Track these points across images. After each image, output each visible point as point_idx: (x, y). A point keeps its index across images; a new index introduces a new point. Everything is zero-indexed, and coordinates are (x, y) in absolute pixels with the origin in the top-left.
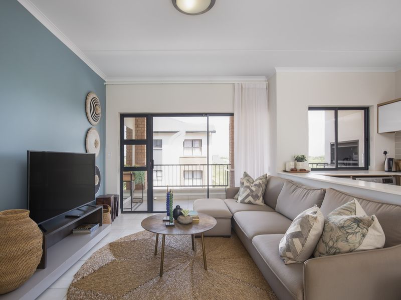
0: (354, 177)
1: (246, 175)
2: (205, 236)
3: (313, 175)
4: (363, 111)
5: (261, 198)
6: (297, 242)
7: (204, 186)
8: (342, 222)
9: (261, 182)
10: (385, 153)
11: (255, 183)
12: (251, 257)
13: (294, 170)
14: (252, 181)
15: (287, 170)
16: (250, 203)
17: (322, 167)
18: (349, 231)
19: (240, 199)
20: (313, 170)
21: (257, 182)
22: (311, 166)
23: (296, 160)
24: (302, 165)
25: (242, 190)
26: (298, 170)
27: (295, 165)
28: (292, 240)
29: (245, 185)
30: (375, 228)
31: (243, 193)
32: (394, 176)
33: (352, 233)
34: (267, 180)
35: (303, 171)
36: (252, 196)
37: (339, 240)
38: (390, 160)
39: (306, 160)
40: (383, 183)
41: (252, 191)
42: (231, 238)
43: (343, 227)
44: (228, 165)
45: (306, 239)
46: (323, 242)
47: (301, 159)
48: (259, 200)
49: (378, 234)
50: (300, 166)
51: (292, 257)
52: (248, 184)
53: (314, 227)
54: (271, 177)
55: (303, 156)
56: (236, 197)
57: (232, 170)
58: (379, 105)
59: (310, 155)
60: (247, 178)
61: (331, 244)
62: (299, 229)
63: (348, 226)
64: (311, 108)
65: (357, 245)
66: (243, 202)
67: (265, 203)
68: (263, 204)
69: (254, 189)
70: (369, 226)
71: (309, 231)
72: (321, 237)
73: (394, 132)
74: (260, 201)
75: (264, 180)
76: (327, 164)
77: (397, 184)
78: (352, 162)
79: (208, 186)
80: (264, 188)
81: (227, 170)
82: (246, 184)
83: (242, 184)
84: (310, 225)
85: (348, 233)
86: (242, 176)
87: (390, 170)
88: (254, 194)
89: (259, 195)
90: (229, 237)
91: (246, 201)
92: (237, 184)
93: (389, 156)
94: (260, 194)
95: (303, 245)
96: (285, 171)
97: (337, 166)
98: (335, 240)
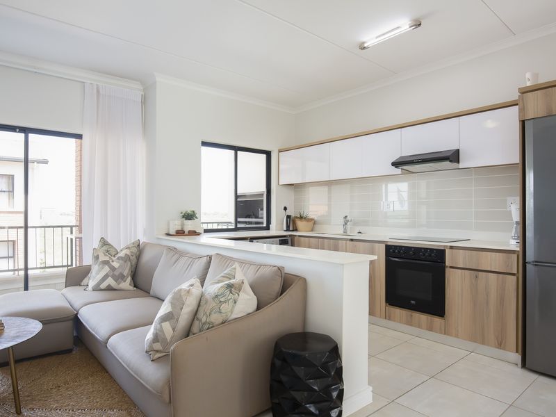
0: (252, 239)
1: (104, 242)
2: (17, 362)
3: (206, 239)
4: (265, 156)
5: (129, 279)
6: (167, 326)
7: (18, 270)
8: (216, 291)
9: (128, 253)
10: (285, 209)
11: (118, 255)
12: (107, 372)
13: (180, 233)
14: (113, 253)
15: (171, 233)
16: (109, 289)
17: (225, 227)
18: (222, 300)
19: (92, 283)
20: (206, 231)
21: (122, 254)
22: (205, 226)
23: (183, 217)
24: (191, 225)
25: (95, 268)
26: (186, 233)
27: (183, 225)
28: (161, 326)
29: (101, 259)
30: (245, 292)
31: (97, 274)
32: (291, 236)
33: (225, 302)
34: (139, 250)
35: (193, 233)
36: (114, 277)
37: (213, 313)
38: (288, 217)
39: (196, 218)
40: (280, 244)
41: (113, 269)
42: (74, 352)
43: (216, 296)
44: (71, 227)
45: (177, 320)
46: (197, 319)
47: (189, 216)
48: (125, 281)
49: (248, 297)
50: (189, 225)
51: (161, 348)
52: (107, 258)
53: (187, 302)
54: (146, 244)
55: (193, 211)
56: (84, 282)
57: (80, 236)
58: (280, 151)
59: (203, 211)
60: (105, 248)
61: (204, 320)
62: (169, 309)
63: (222, 294)
64: (204, 144)
65: (230, 314)
66: (97, 289)
67: (135, 286)
68: (131, 288)
69: (116, 265)
70: (240, 290)
71: (181, 309)
72: (195, 314)
73: (293, 185)
74: (127, 284)
75: (135, 250)
76: (230, 223)
77: (292, 246)
78: (254, 220)
79: (26, 269)
80: (134, 263)
81: (70, 237)
82: (103, 258)
83: (97, 258)
84: (182, 300)
85: (221, 302)
86: (96, 244)
87: (288, 230)
88: (117, 273)
89: (125, 274)
90: (69, 351)
91: (103, 286)
92: (88, 260)
93: (288, 212)
94: (126, 272)
95: (174, 330)
96: (168, 234)
97: (236, 225)
98: (208, 314)
